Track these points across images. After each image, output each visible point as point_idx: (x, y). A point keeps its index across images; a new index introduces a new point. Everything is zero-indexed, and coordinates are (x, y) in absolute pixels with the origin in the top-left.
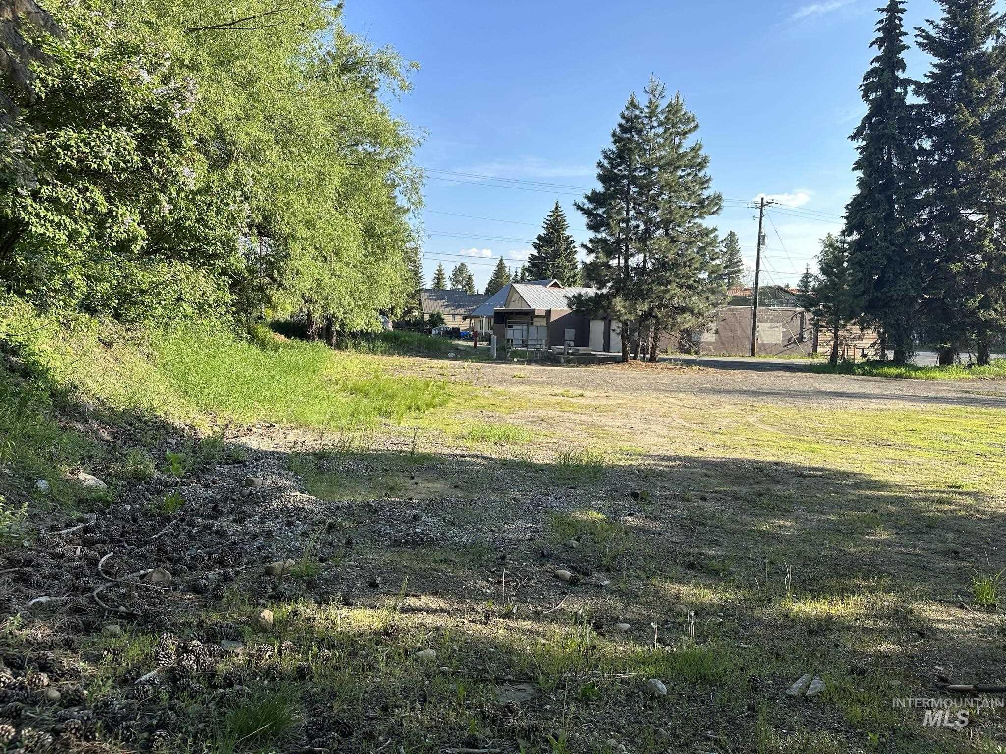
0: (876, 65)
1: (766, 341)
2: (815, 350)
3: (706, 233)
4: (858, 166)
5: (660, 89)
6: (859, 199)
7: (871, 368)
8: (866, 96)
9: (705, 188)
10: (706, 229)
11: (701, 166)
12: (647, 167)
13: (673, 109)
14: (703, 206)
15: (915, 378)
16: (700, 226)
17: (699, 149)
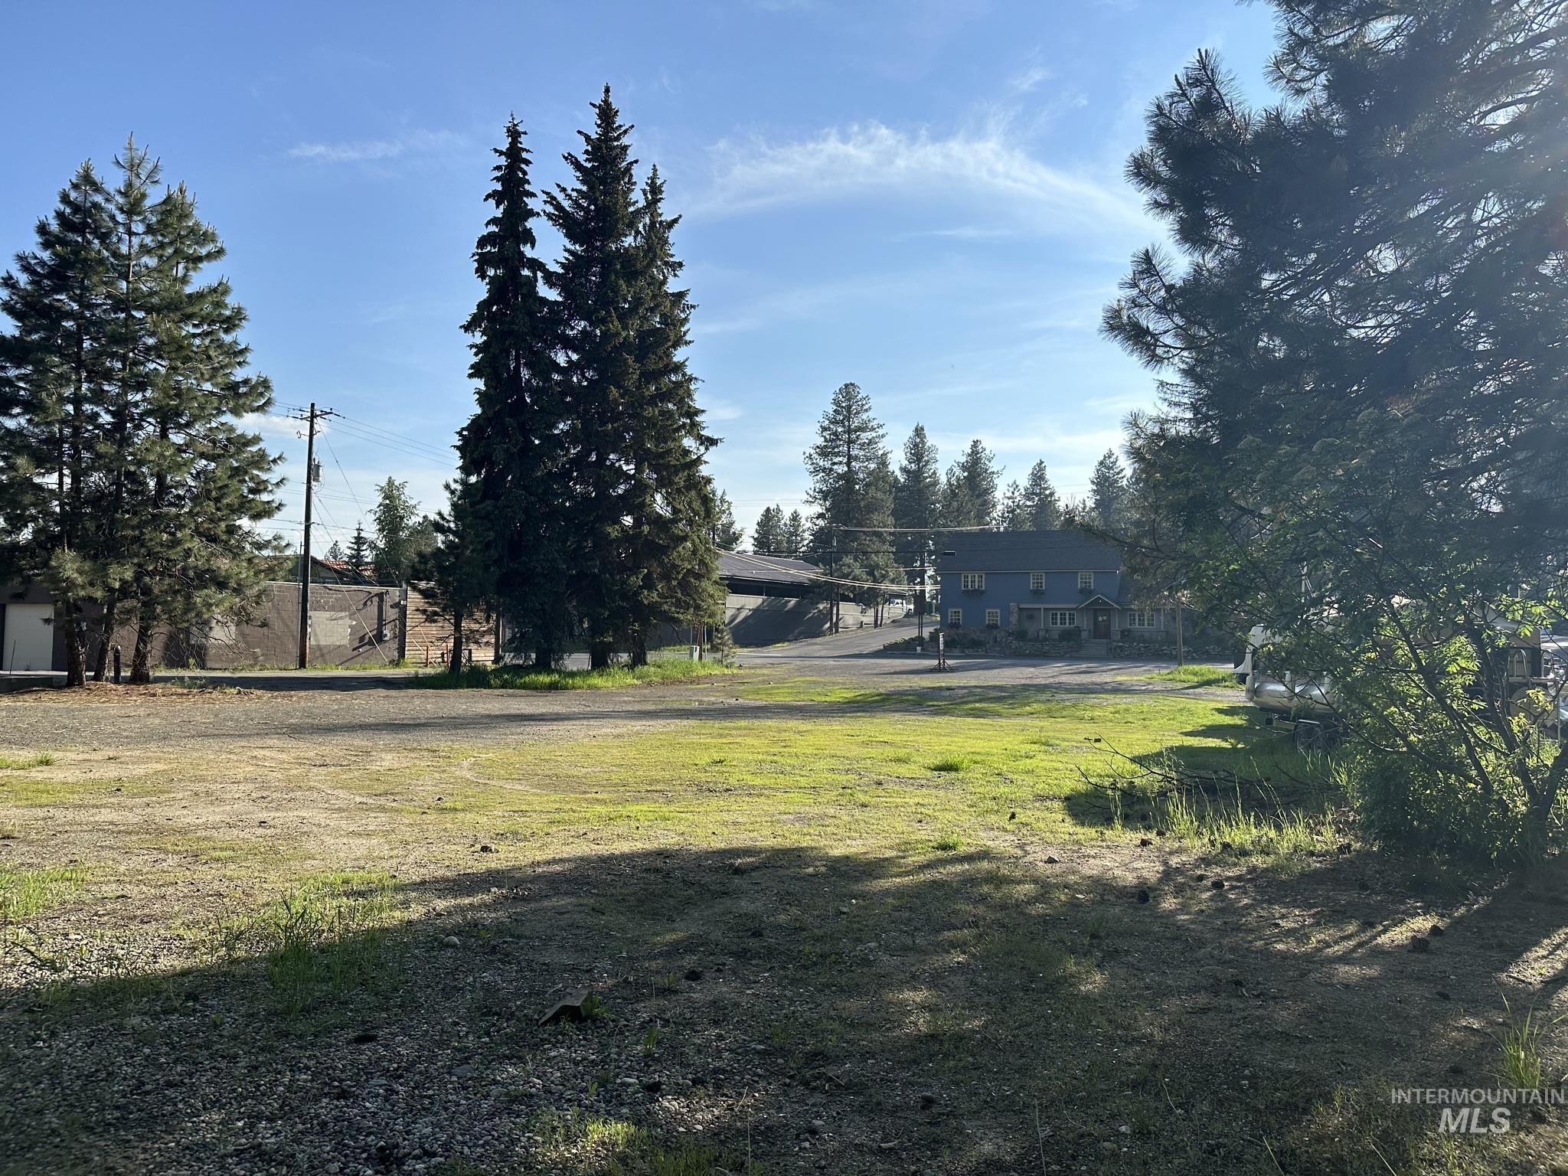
0: (493, 228)
1: (323, 643)
2: (402, 654)
3: (244, 442)
4: (477, 371)
5: (148, 166)
6: (481, 421)
8: (481, 272)
9: (240, 364)
10: (242, 436)
11: (231, 323)
12: (121, 304)
13: (173, 210)
14: (239, 396)
16: (232, 429)
17: (226, 292)
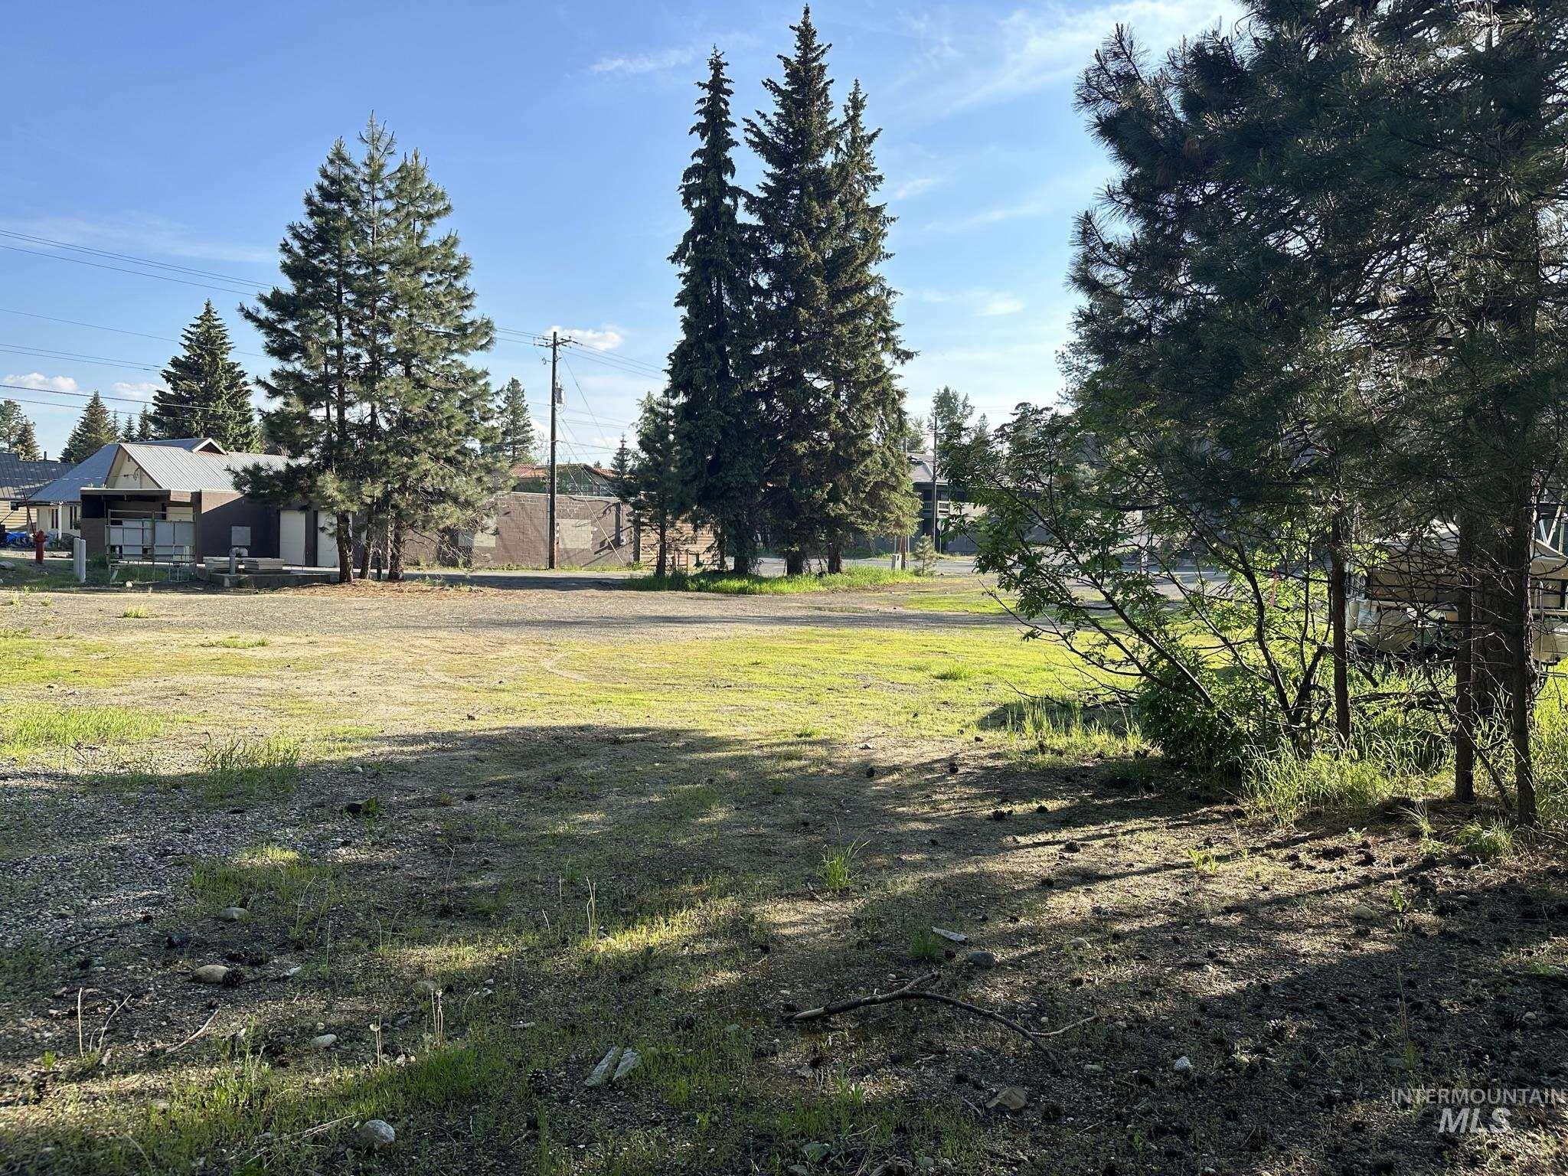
0: (699, 161)
1: (569, 547)
2: (637, 558)
3: (472, 378)
4: (682, 300)
5: (387, 139)
6: (685, 348)
7: (708, 581)
8: (687, 202)
9: (466, 307)
10: (472, 371)
11: (459, 271)
12: (368, 261)
13: (409, 176)
14: (465, 336)
15: (761, 593)
16: (462, 365)
17: (455, 243)
